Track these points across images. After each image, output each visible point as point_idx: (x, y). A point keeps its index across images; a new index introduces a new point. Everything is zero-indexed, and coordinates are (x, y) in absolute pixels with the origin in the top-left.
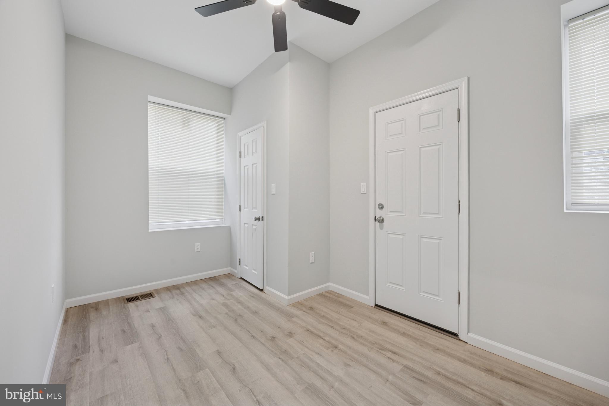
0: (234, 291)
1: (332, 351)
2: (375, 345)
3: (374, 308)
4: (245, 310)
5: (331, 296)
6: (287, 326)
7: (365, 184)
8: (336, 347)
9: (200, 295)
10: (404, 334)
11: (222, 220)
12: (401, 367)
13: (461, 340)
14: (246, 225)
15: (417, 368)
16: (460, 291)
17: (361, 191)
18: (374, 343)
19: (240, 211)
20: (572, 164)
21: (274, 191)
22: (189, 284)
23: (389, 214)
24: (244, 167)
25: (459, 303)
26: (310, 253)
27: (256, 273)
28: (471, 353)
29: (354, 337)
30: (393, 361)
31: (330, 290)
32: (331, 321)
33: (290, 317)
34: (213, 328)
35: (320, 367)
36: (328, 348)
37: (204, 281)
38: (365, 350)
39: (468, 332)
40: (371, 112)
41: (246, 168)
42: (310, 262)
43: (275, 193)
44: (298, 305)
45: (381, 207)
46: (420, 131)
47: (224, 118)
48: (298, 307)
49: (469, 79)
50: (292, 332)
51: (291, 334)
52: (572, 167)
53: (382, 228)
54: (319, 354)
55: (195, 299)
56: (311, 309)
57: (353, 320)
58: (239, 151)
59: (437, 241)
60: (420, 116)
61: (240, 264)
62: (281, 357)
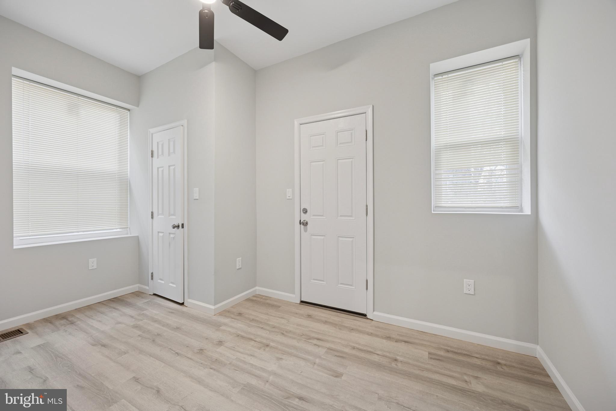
0: (147, 310)
1: (264, 350)
2: (303, 336)
3: (300, 304)
4: (164, 328)
5: (259, 299)
6: (216, 335)
7: (291, 190)
8: (267, 346)
9: (99, 321)
10: (326, 322)
11: (126, 229)
12: (325, 350)
13: (369, 319)
14: (161, 234)
15: (339, 348)
16: (368, 279)
17: (287, 196)
18: (302, 334)
19: (152, 218)
20: (436, 179)
21: (196, 196)
22: (79, 310)
23: (313, 217)
24: (158, 168)
25: (367, 289)
26: (237, 259)
27: (174, 286)
28: (376, 327)
29: (284, 333)
30: (319, 346)
31: (257, 294)
32: (261, 322)
33: (217, 326)
34: (124, 354)
35: (254, 367)
36: (259, 348)
37: (102, 303)
38: (295, 343)
39: (374, 311)
40: (296, 123)
41: (160, 169)
42: (237, 268)
43: (198, 198)
44: (225, 313)
45: (305, 211)
46: (337, 146)
47: (129, 110)
48: (225, 315)
49: (373, 106)
50: (221, 341)
51: (220, 343)
52: (435, 181)
53: (306, 231)
54: (251, 355)
55: (93, 326)
56: (240, 315)
57: (282, 318)
58: (151, 149)
59: (351, 239)
60: (337, 132)
61: (152, 279)
62: (213, 367)
